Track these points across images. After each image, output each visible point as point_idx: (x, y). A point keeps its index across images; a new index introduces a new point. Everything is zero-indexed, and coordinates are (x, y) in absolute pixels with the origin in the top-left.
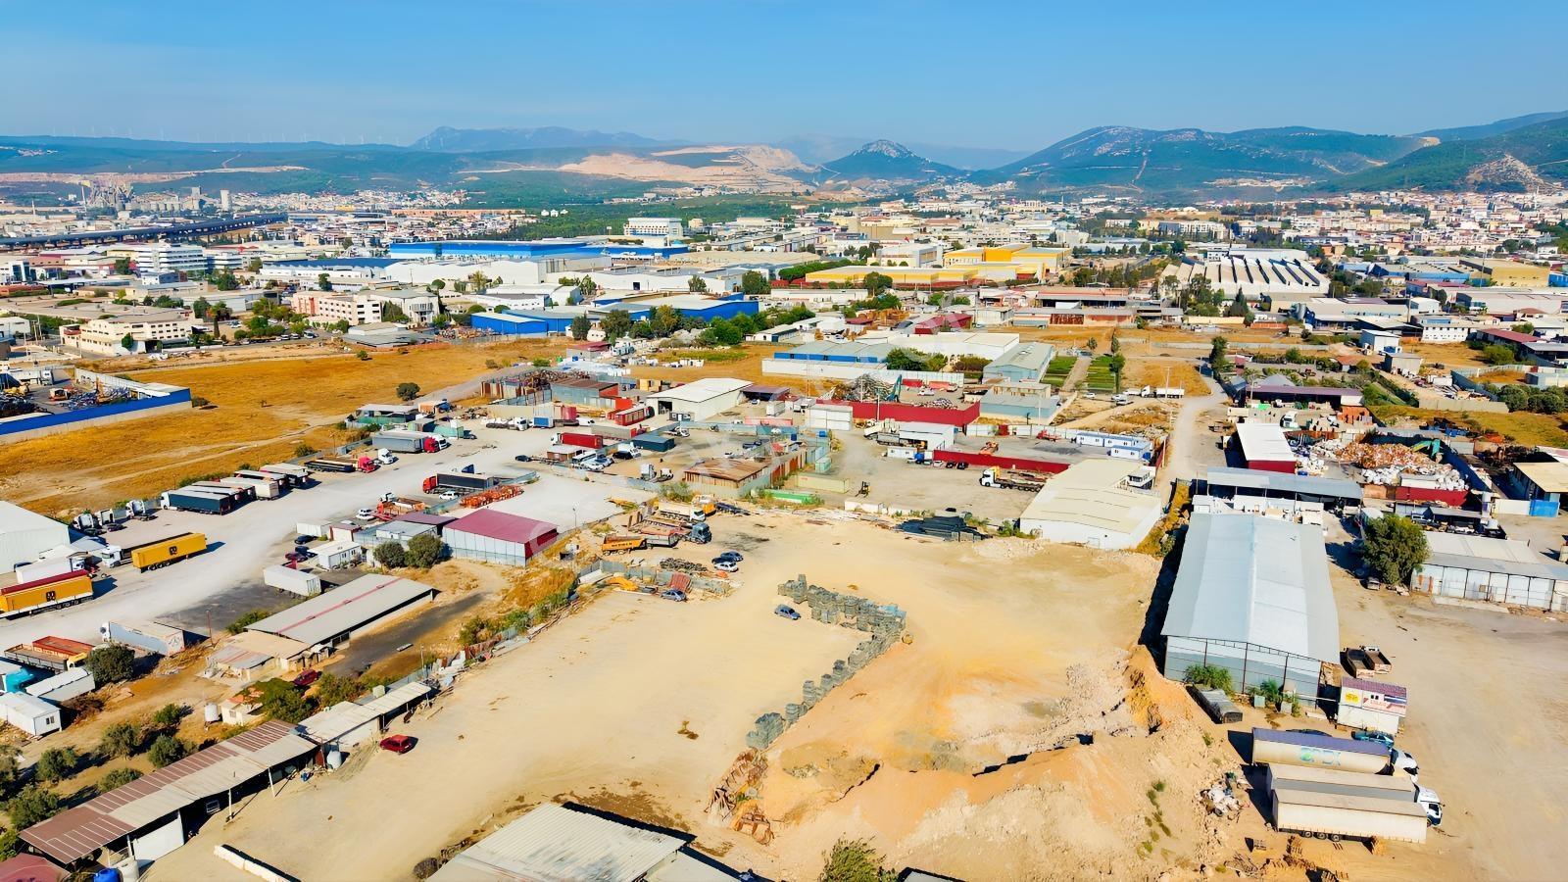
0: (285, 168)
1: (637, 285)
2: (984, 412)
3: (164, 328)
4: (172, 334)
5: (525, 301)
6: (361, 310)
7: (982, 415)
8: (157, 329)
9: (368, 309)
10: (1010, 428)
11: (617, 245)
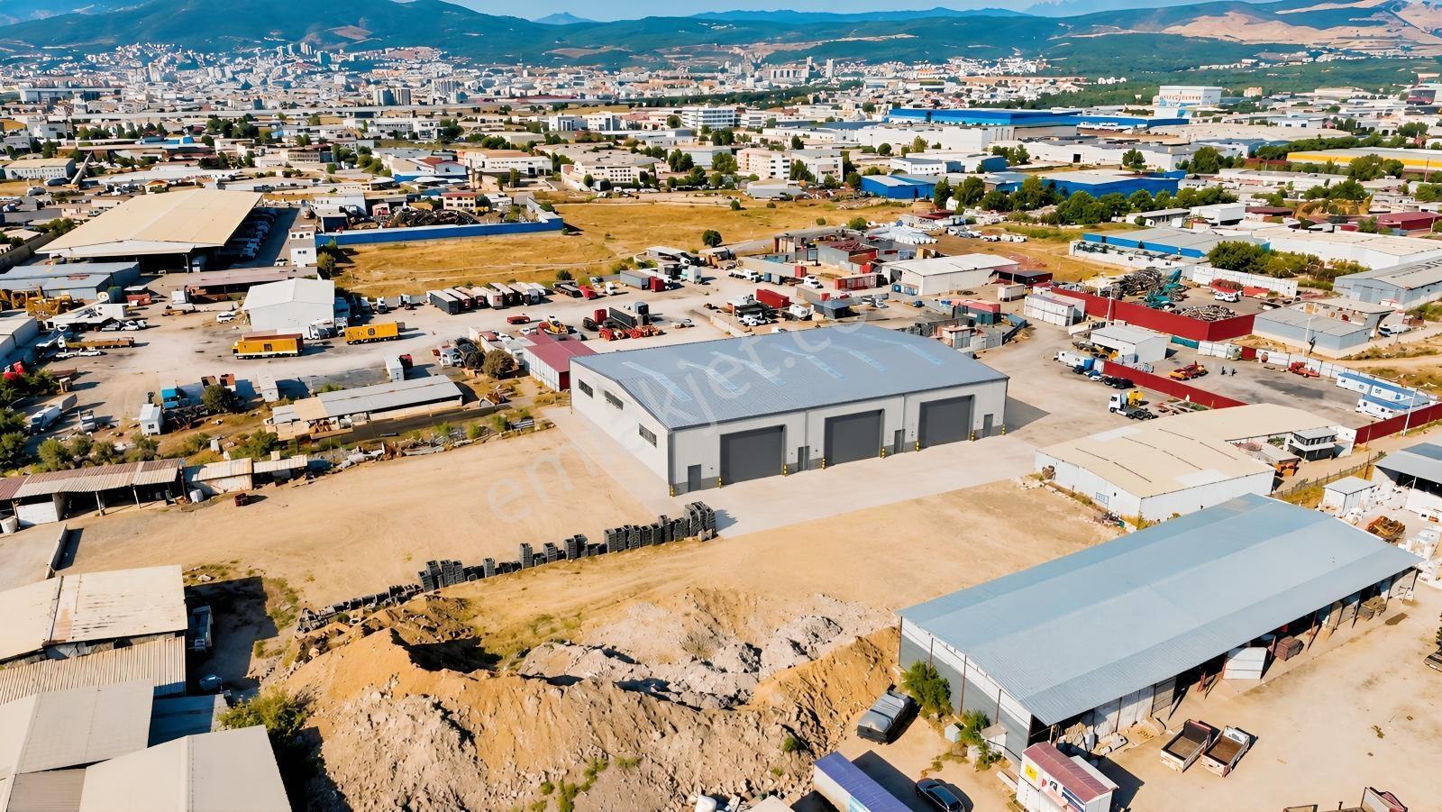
0: (899, 36)
1: (1077, 158)
2: (1259, 329)
3: (619, 173)
4: (614, 177)
5: (924, 166)
6: (773, 165)
7: (1254, 332)
8: (614, 174)
9: (779, 165)
10: (1259, 354)
11: (1128, 116)
